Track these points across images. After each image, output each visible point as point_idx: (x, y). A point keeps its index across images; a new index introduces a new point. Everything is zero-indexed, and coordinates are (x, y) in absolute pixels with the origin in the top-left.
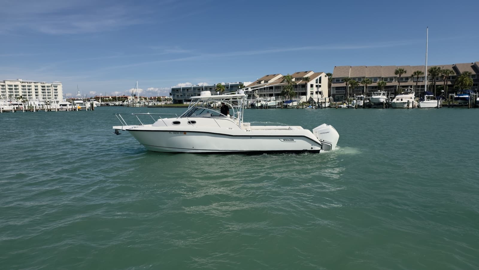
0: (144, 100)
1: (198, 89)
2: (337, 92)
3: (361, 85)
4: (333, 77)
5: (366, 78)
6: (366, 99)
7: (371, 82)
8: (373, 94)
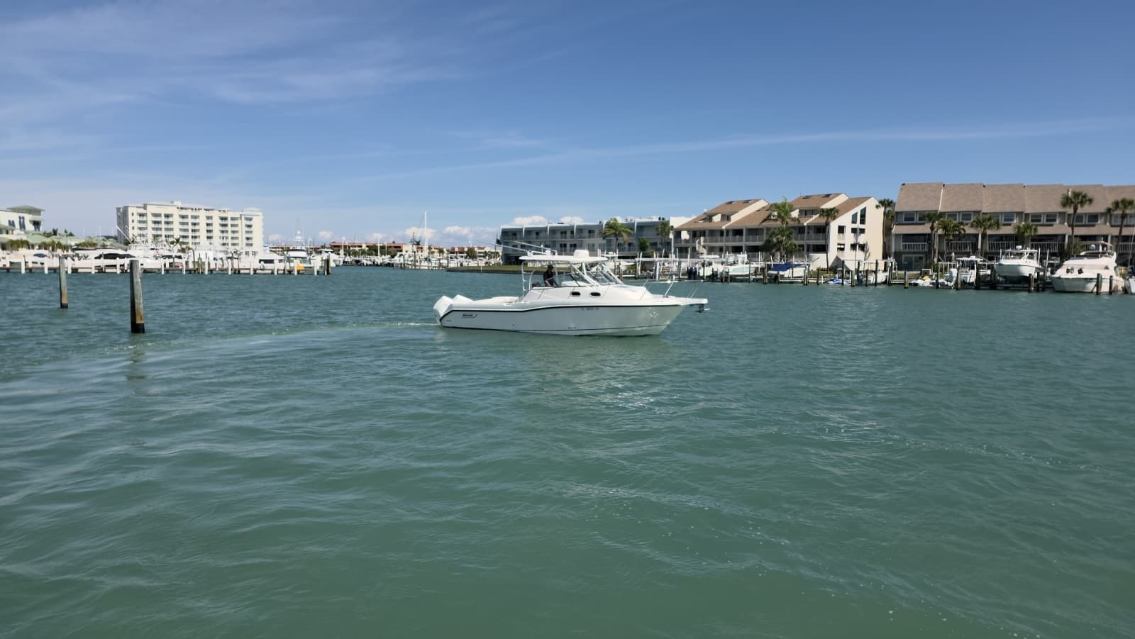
0: (437, 255)
1: (562, 233)
2: (905, 247)
3: (970, 231)
4: (897, 209)
5: (984, 213)
7: (998, 225)
8: (1003, 253)
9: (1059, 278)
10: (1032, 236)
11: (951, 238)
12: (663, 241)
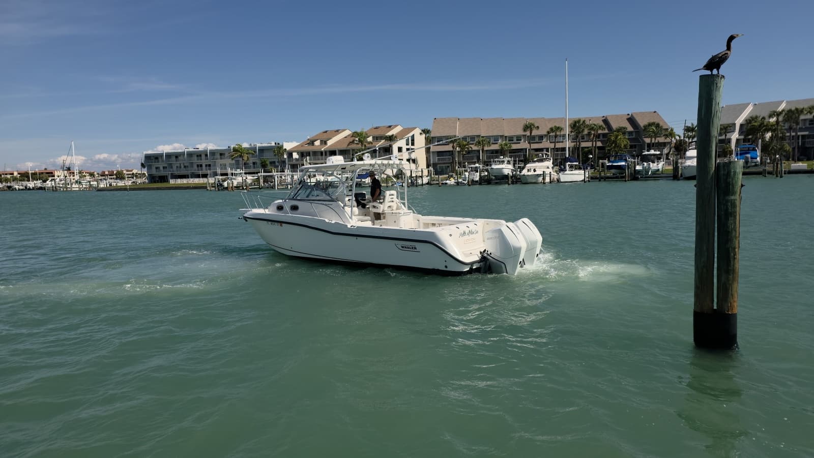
1: (198, 156)
2: (439, 159)
3: (475, 148)
4: (432, 135)
5: (482, 137)
6: (483, 171)
7: (489, 144)
8: (493, 162)
9: (524, 175)
10: (509, 150)
11: (464, 153)
12: (280, 160)
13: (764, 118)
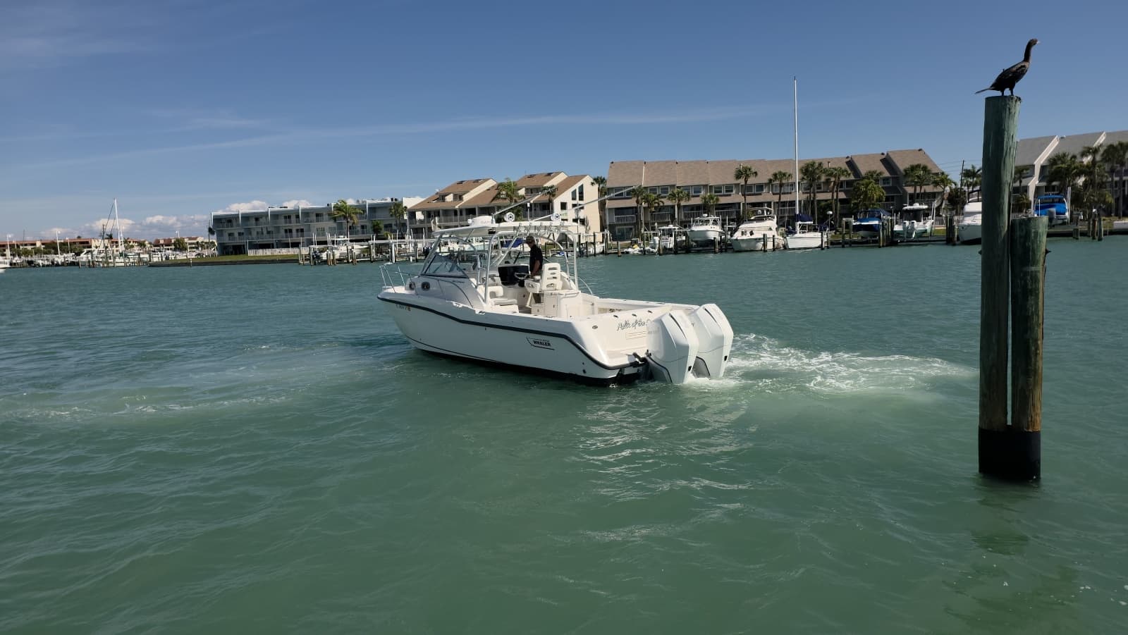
0: (136, 249)
1: (285, 217)
2: (618, 219)
3: (667, 202)
4: (609, 185)
5: (678, 187)
6: (679, 234)
7: (689, 197)
8: (693, 221)
9: (737, 240)
10: (716, 205)
11: (653, 209)
12: (398, 222)
13: (1074, 157)
